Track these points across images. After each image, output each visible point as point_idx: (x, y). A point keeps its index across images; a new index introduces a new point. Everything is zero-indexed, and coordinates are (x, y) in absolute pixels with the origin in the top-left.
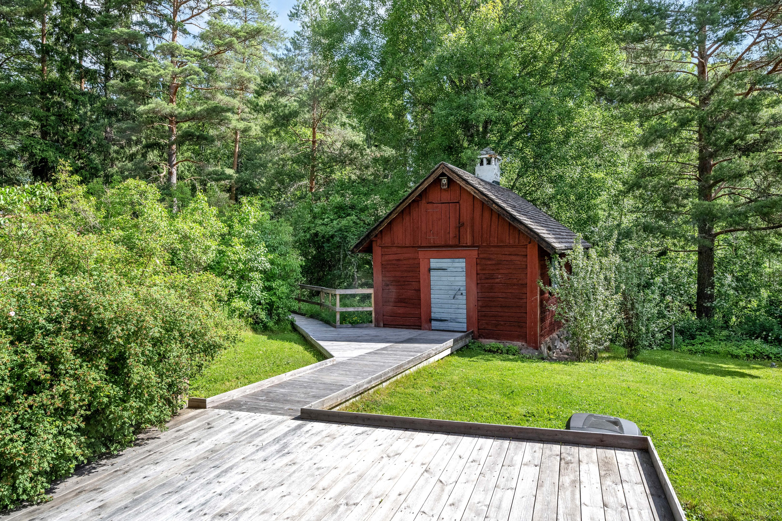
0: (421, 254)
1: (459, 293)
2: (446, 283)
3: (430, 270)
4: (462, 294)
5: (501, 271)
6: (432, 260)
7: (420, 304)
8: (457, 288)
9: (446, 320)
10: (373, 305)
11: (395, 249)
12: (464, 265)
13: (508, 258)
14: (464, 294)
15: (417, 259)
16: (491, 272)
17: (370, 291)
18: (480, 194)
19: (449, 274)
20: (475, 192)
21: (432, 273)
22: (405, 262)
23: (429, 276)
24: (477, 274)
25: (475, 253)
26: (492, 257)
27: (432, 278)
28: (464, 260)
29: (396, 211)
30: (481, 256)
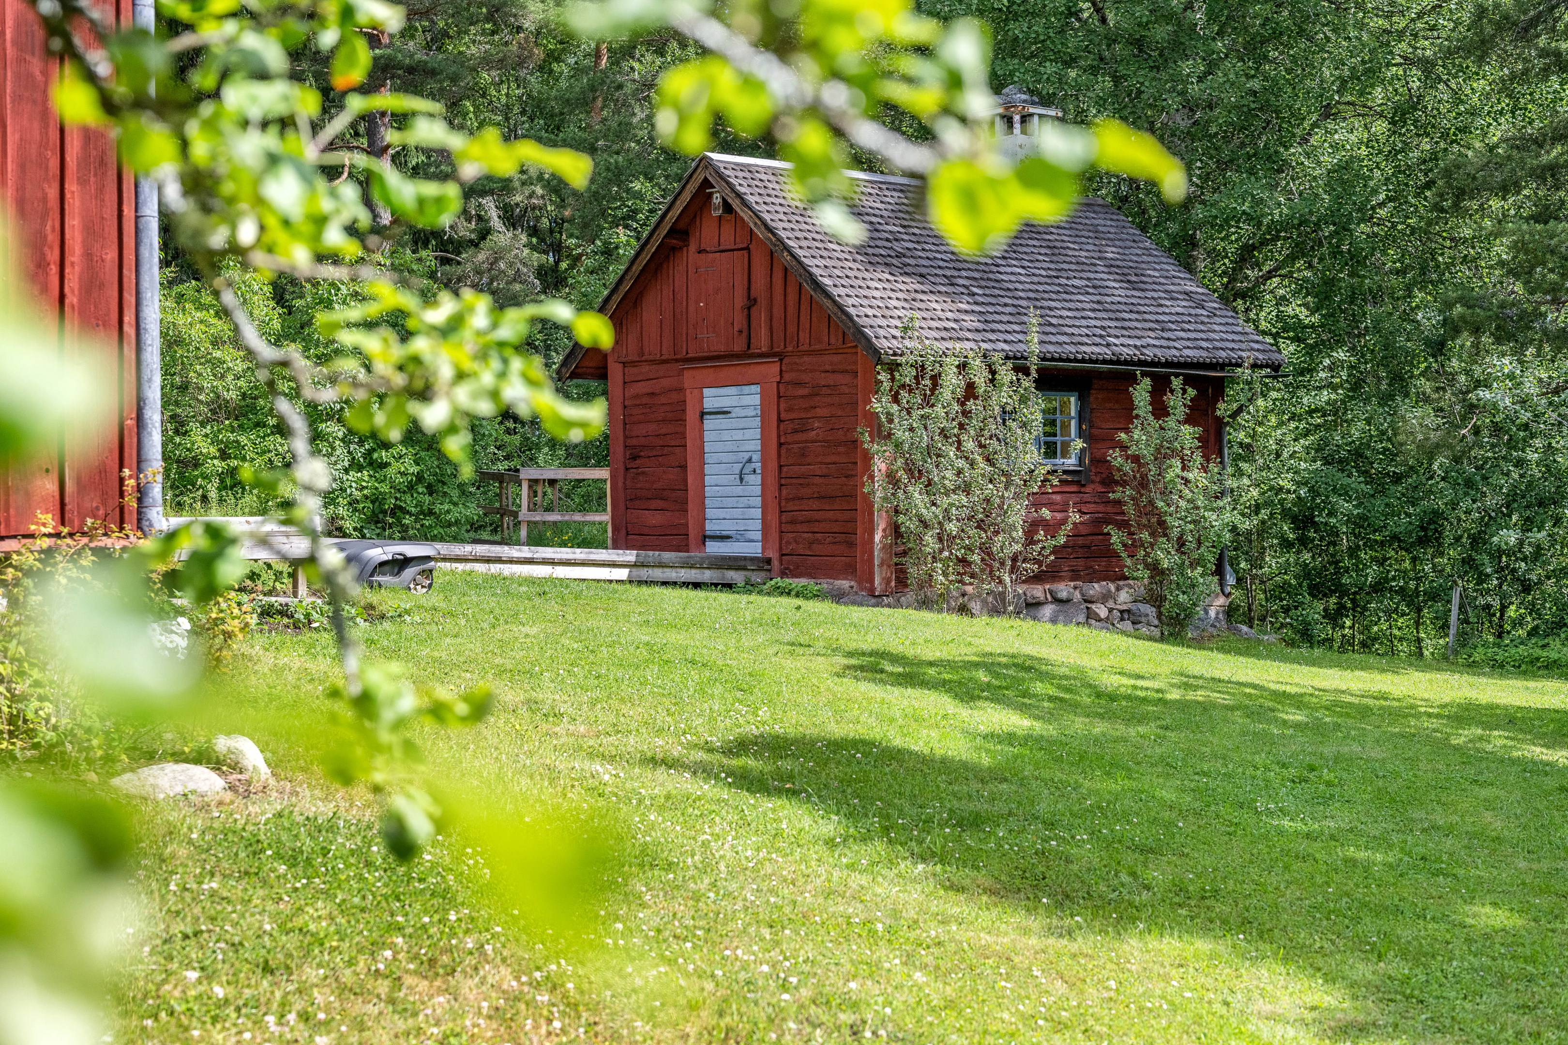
0: (689, 378)
1: (749, 468)
2: (730, 446)
3: (703, 414)
4: (754, 471)
5: (820, 412)
6: (706, 392)
7: (685, 502)
8: (747, 456)
9: (728, 537)
10: (609, 508)
11: (645, 368)
12: (756, 400)
13: (831, 379)
14: (759, 471)
15: (681, 390)
16: (803, 415)
17: (603, 473)
18: (763, 228)
19: (733, 424)
20: (756, 224)
21: (709, 423)
22: (663, 400)
23: (701, 431)
24: (780, 421)
25: (776, 368)
26: (805, 378)
27: (707, 436)
28: (756, 389)
29: (630, 274)
30: (787, 377)
